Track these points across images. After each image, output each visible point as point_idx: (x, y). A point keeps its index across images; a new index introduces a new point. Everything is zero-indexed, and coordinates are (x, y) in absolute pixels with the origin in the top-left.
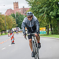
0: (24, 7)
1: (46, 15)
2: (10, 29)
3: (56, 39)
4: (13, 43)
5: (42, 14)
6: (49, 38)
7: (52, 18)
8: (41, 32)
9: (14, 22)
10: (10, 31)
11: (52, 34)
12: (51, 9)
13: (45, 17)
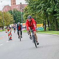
0: (21, 3)
1: (43, 11)
2: (8, 26)
3: (54, 35)
4: (10, 39)
5: (39, 11)
6: (47, 34)
7: (49, 14)
8: (38, 28)
9: (11, 18)
10: (8, 27)
11: (49, 30)
12: (48, 6)
13: (42, 13)
